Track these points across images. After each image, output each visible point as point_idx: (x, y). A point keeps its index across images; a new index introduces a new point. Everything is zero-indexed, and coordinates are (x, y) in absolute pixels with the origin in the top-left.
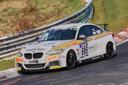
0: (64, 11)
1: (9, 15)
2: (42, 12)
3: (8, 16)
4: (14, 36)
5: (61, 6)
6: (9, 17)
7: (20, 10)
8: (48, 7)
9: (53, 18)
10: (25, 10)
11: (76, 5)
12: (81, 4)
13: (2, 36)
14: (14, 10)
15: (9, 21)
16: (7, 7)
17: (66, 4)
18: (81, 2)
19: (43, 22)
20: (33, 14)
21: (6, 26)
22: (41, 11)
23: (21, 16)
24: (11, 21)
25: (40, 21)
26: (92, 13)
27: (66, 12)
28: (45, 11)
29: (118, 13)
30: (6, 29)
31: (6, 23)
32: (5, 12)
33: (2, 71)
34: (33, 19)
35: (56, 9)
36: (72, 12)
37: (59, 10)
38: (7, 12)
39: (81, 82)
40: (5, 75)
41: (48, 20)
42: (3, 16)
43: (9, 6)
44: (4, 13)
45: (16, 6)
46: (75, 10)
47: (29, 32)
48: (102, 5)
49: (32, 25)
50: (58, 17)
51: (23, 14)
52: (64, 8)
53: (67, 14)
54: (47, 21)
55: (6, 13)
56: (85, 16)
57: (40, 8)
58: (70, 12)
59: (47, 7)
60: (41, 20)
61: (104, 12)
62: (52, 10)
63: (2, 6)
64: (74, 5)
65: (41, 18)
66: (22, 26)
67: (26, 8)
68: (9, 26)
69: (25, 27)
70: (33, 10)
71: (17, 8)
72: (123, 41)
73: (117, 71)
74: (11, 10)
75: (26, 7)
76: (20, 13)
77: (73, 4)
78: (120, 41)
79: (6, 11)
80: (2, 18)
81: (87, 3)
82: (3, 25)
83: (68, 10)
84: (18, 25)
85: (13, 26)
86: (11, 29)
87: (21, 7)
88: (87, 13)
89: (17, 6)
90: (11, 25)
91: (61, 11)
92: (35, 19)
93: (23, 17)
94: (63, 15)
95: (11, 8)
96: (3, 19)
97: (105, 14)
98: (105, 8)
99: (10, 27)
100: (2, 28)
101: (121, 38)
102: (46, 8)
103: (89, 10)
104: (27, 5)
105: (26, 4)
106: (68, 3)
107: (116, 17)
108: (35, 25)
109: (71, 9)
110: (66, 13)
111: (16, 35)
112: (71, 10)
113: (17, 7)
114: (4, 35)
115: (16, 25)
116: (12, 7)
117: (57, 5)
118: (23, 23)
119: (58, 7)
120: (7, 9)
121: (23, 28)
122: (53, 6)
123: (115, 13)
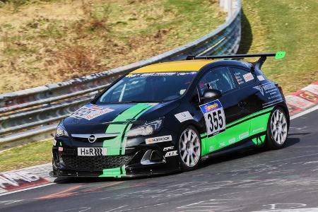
0: (172, 31)
1: (42, 37)
2: (120, 33)
3: (39, 39)
4: (60, 85)
5: (164, 20)
6: (42, 41)
7: (68, 26)
8: (133, 21)
9: (145, 47)
10: (80, 25)
11: (200, 17)
12: (211, 17)
13: (25, 85)
14: (53, 24)
15: (41, 51)
16: (37, 19)
17: (176, 15)
18: (211, 12)
19: (120, 56)
20: (99, 36)
21: (35, 61)
22: (116, 29)
23: (71, 41)
24: (47, 51)
25: (116, 53)
26: (239, 39)
27: (178, 34)
28: (126, 29)
29: (299, 41)
30: (35, 68)
31: (34, 56)
32: (33, 29)
33: (34, 167)
34: (99, 47)
35: (154, 25)
36: (190, 34)
37: (159, 28)
38: (37, 30)
39: (226, 197)
40: (43, 177)
41: (133, 51)
42: (27, 39)
43: (40, 14)
44: (31, 32)
45: (58, 16)
46: (197, 30)
47: (95, 77)
48: (262, 20)
49: (95, 62)
50: (157, 45)
51: (75, 35)
52: (173, 23)
53: (179, 40)
54: (130, 55)
55: (34, 32)
56: (225, 46)
57: (115, 22)
58: (187, 35)
59: (130, 19)
60: (117, 51)
61: (268, 38)
62: (142, 27)
63: (26, 15)
64: (195, 18)
65: (116, 45)
66: (72, 63)
67: (82, 21)
68: (43, 63)
69: (80, 66)
70: (97, 26)
71: (60, 21)
72: (313, 106)
73: (309, 176)
74: (46, 26)
75: (81, 18)
76: (68, 32)
77: (193, 15)
78: (308, 106)
79: (35, 26)
80: (25, 42)
81: (226, 14)
82: (28, 59)
83: (182, 28)
84: (63, 61)
85: (50, 63)
86: (47, 70)
87: (71, 19)
88: (229, 38)
89: (61, 15)
90: (46, 61)
91: (164, 32)
92: (102, 47)
93: (76, 42)
94: (170, 40)
95: (48, 20)
96: (27, 46)
97: (268, 42)
98: (268, 28)
99: (45, 65)
100: (26, 67)
101: (310, 100)
102: (128, 22)
103: (234, 30)
104: (85, 13)
105: (80, 12)
106: (181, 12)
107: (296, 49)
108: (103, 63)
109: (188, 28)
110: (176, 37)
111: (65, 84)
112: (189, 31)
113: (59, 18)
114: (30, 83)
115: (58, 61)
116: (50, 18)
117: (155, 17)
118: (74, 57)
119: (157, 21)
120: (36, 22)
121: (74, 68)
122: (145, 18)
123: (294, 41)
